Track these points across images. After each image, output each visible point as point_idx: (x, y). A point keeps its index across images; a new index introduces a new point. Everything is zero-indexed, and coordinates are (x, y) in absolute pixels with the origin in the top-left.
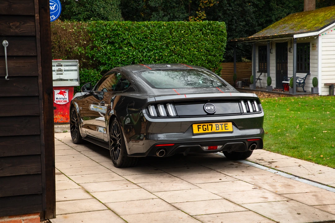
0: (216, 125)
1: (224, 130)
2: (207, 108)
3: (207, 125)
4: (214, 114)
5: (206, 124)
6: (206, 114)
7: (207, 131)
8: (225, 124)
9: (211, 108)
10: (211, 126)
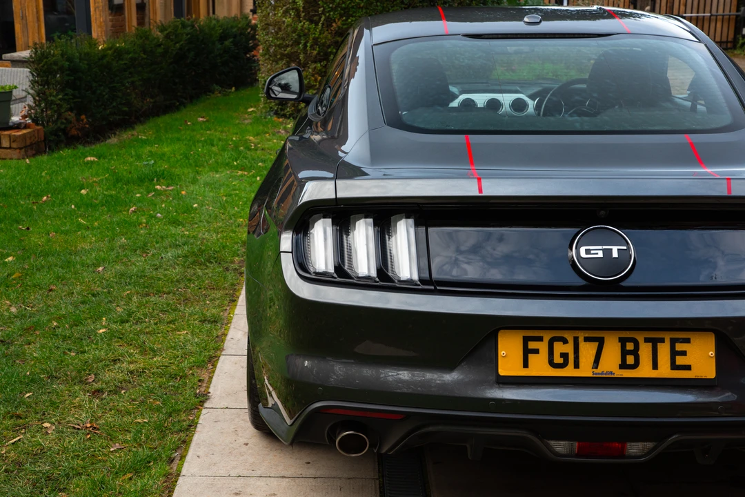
0: (623, 341)
1: (664, 371)
2: (588, 252)
3: (576, 340)
4: (624, 284)
5: (569, 336)
6: (582, 282)
7: (569, 372)
8: (673, 342)
9: (608, 253)
10: (596, 344)
